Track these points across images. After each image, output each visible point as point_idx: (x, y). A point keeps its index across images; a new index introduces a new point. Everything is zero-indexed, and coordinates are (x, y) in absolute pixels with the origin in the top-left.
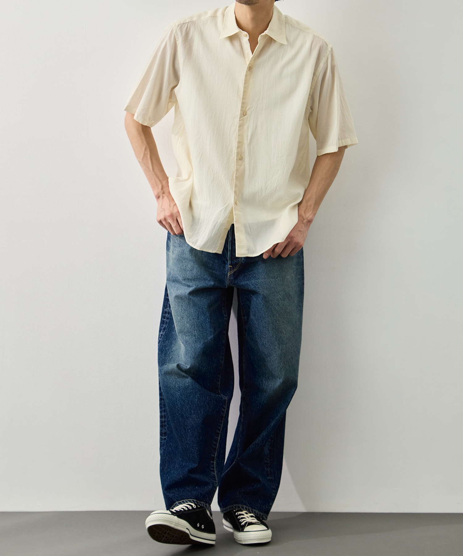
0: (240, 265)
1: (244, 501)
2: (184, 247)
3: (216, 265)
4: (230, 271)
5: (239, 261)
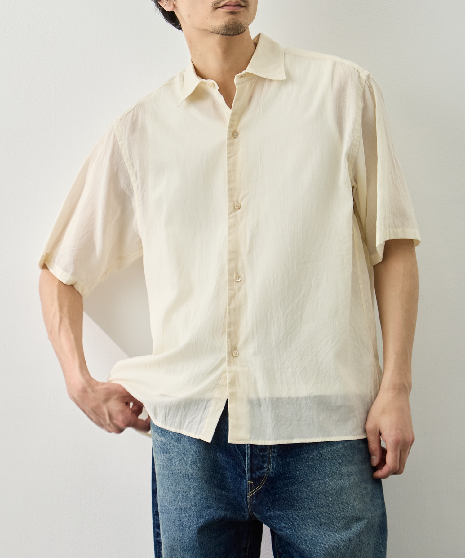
0: (267, 481)
2: (171, 452)
4: (251, 491)
5: (264, 473)
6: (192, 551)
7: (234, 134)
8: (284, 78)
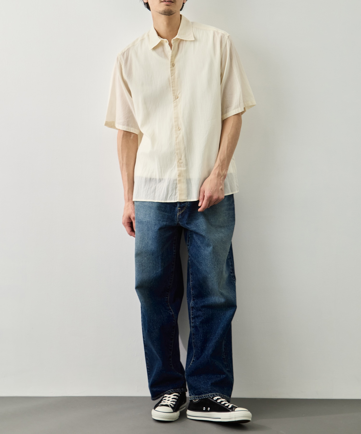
0: (186, 208)
1: (216, 390)
3: (168, 209)
5: (185, 204)
6: (152, 240)
7: (173, 65)
8: (194, 39)
